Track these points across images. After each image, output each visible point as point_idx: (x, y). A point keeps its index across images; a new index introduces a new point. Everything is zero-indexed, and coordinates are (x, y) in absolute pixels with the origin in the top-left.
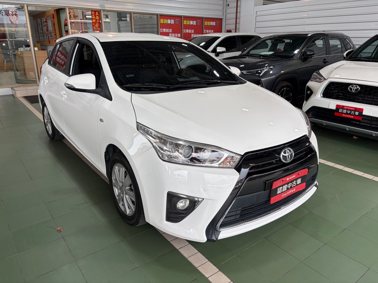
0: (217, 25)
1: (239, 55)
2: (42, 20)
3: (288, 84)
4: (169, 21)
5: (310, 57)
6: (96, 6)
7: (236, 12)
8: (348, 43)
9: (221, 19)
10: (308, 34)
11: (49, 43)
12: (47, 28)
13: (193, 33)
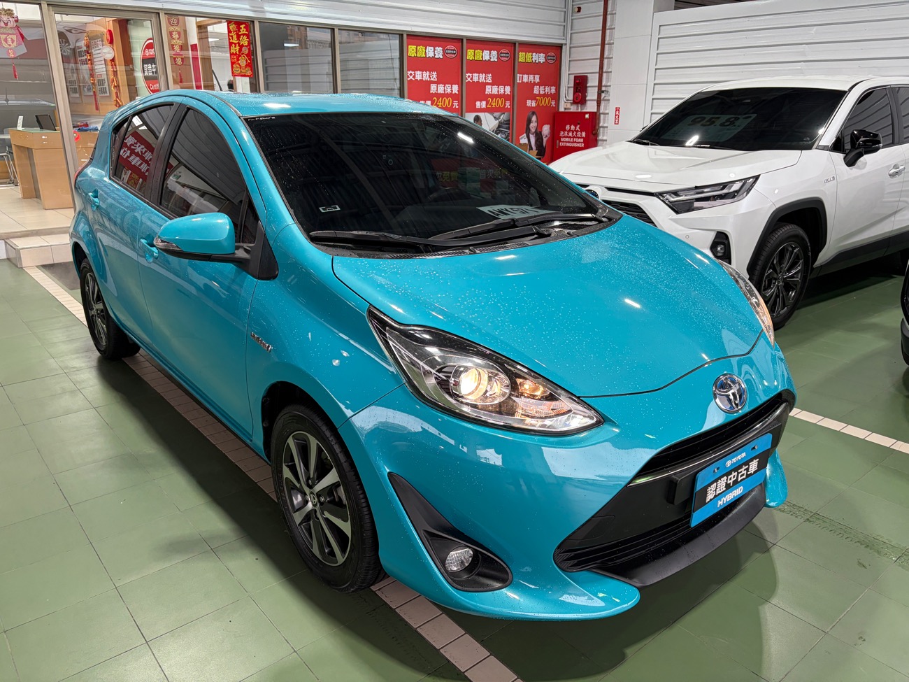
0: (549, 61)
4: (430, 52)
9: (558, 48)
11: (97, 109)
12: (92, 70)
13: (488, 84)
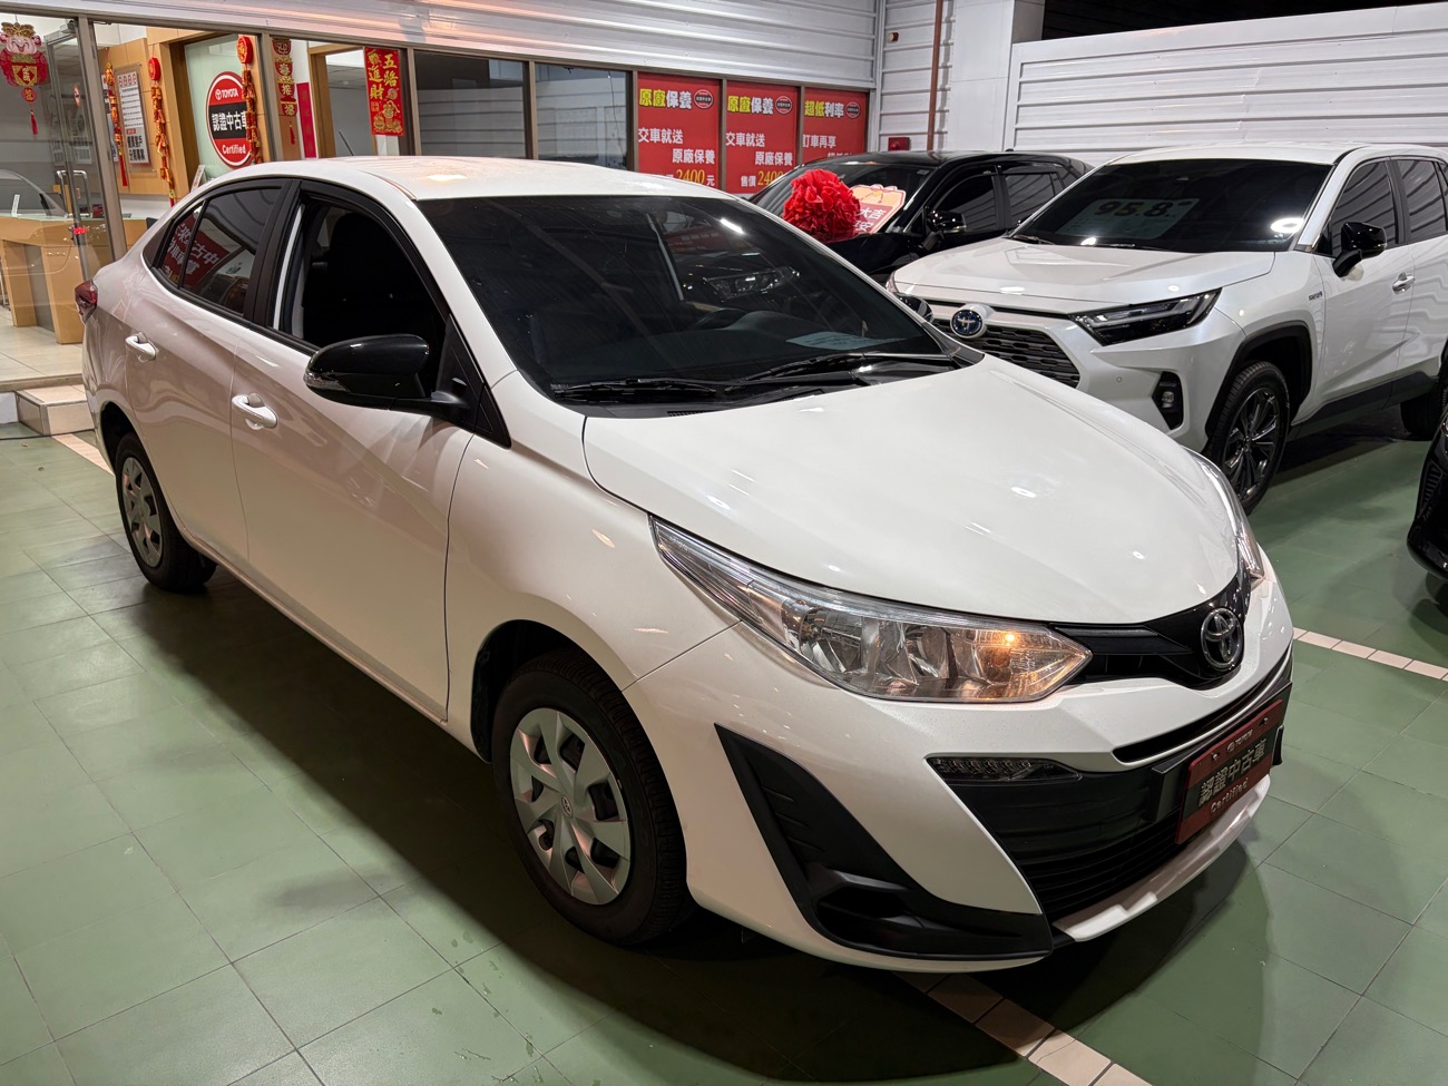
0: (850, 115)
4: (672, 99)
6: (389, 28)
7: (931, 66)
9: (865, 95)
11: (125, 183)
12: (118, 120)
13: (760, 149)
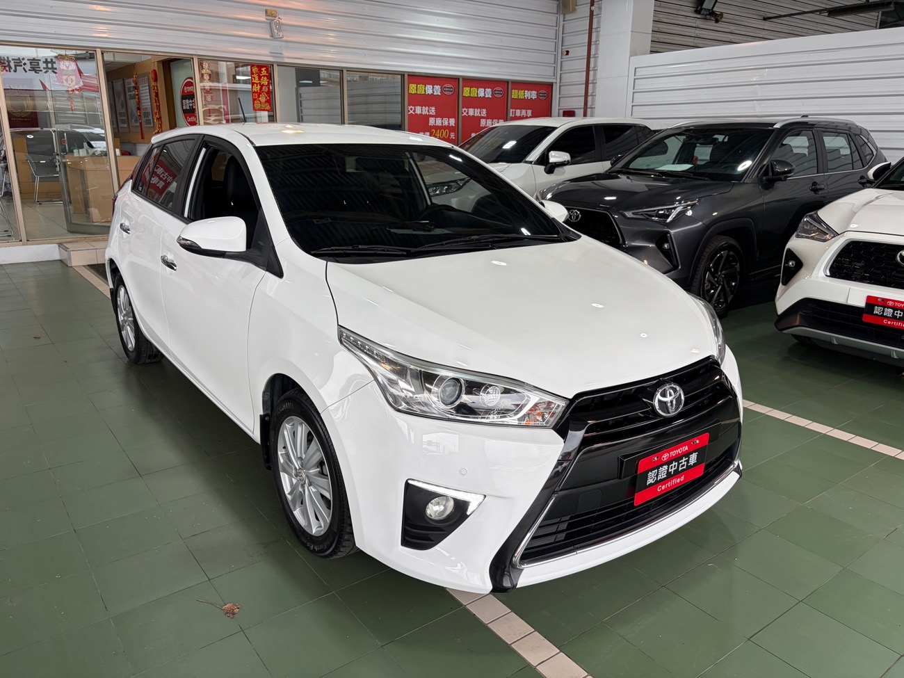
0: (541, 98)
1: (606, 171)
2: (126, 84)
3: (732, 242)
4: (429, 90)
5: (782, 177)
6: (262, 54)
7: (585, 69)
8: (864, 145)
9: (550, 85)
10: (775, 124)
11: (143, 138)
12: (139, 103)
13: (483, 118)
